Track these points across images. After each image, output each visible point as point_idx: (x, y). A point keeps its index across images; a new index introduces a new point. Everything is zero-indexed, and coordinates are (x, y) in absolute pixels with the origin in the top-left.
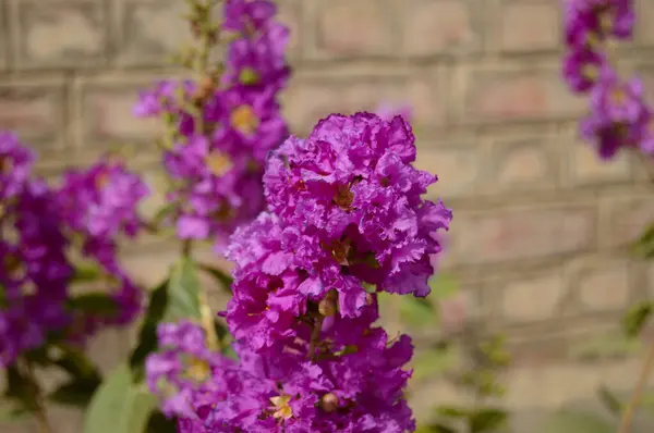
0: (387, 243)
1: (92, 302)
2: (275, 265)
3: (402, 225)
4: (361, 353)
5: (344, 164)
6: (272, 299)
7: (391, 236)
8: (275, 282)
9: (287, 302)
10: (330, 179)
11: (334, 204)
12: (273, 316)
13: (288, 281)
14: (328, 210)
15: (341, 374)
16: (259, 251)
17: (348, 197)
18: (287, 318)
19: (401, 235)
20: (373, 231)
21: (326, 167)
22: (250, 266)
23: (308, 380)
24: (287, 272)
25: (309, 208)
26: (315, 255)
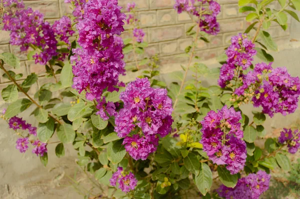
0: (110, 22)
1: (63, 50)
2: (87, 29)
3: (113, 18)
4: (109, 49)
5: (100, 5)
6: (87, 37)
7: (111, 20)
8: (88, 33)
9: (90, 37)
10: (96, 8)
11: (99, 14)
12: (87, 40)
13: (90, 32)
14: (97, 16)
15: (105, 54)
16: (84, 26)
17: (101, 12)
18: (91, 41)
19: (113, 20)
20: (107, 19)
21: (96, 6)
22: (82, 29)
23: (97, 54)
24: (90, 30)
25: (93, 15)
26: (94, 25)
